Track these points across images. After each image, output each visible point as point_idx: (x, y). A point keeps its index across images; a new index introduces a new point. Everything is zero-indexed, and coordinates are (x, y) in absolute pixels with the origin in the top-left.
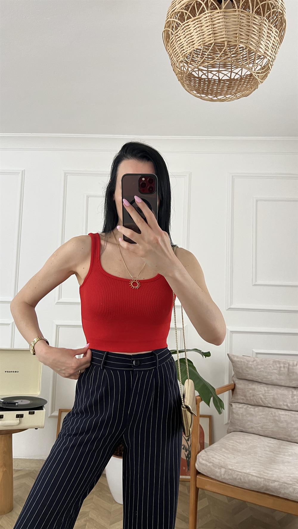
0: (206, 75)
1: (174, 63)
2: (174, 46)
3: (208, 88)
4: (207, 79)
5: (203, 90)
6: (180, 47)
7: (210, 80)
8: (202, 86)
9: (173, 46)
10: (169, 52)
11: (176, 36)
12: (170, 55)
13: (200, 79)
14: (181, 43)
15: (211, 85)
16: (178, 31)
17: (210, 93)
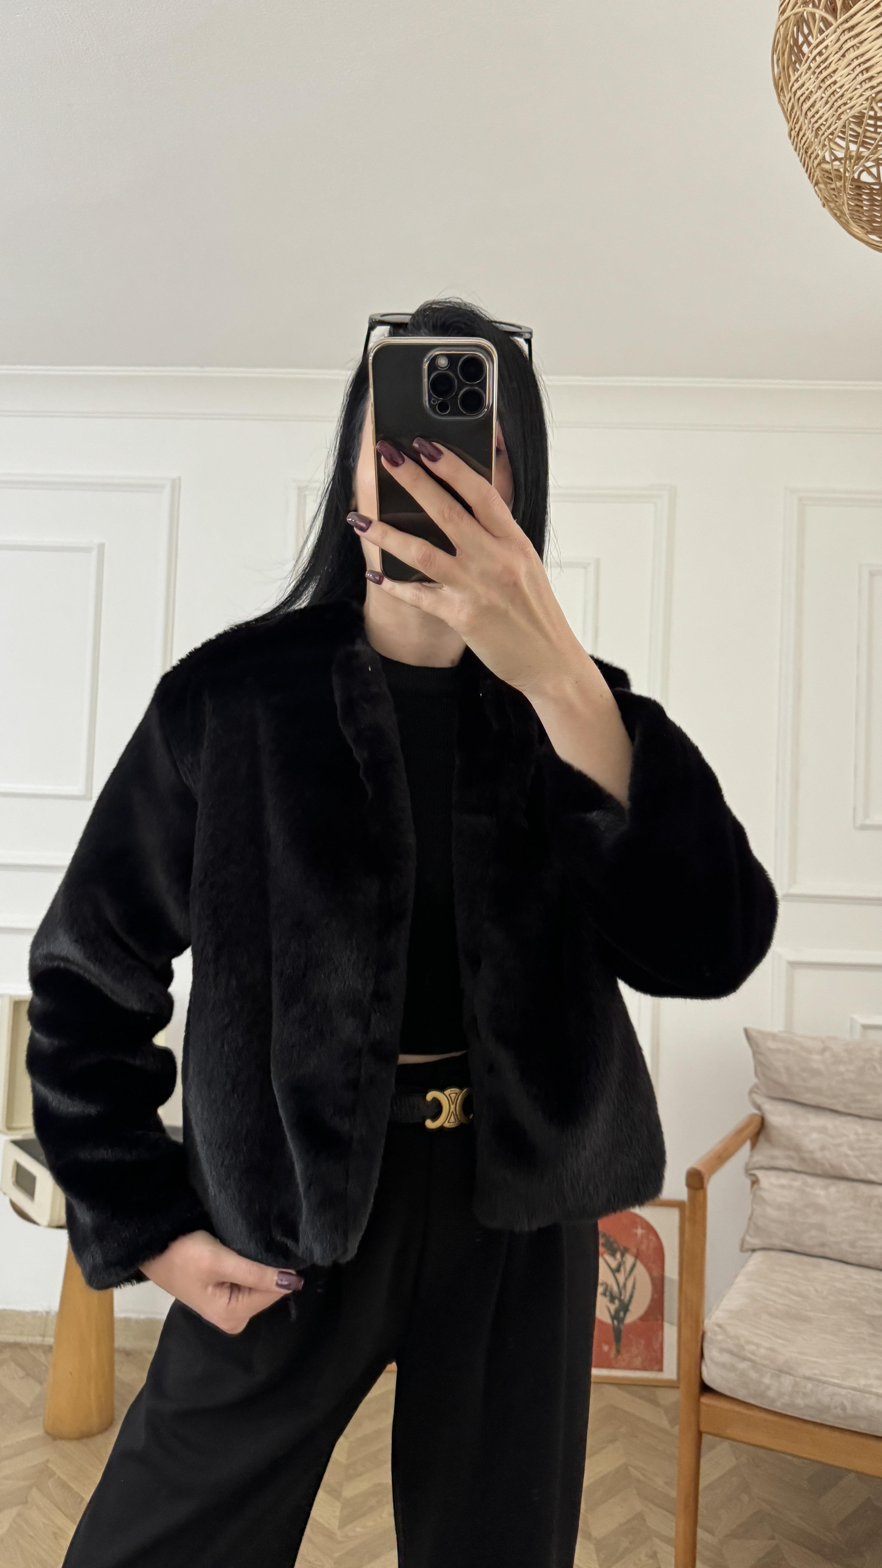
0: (871, 174)
1: (816, 126)
2: (825, 68)
4: (877, 187)
6: (858, 70)
8: (865, 208)
9: (823, 66)
10: (800, 88)
11: (844, 32)
12: (802, 99)
14: (863, 55)
16: (852, 17)
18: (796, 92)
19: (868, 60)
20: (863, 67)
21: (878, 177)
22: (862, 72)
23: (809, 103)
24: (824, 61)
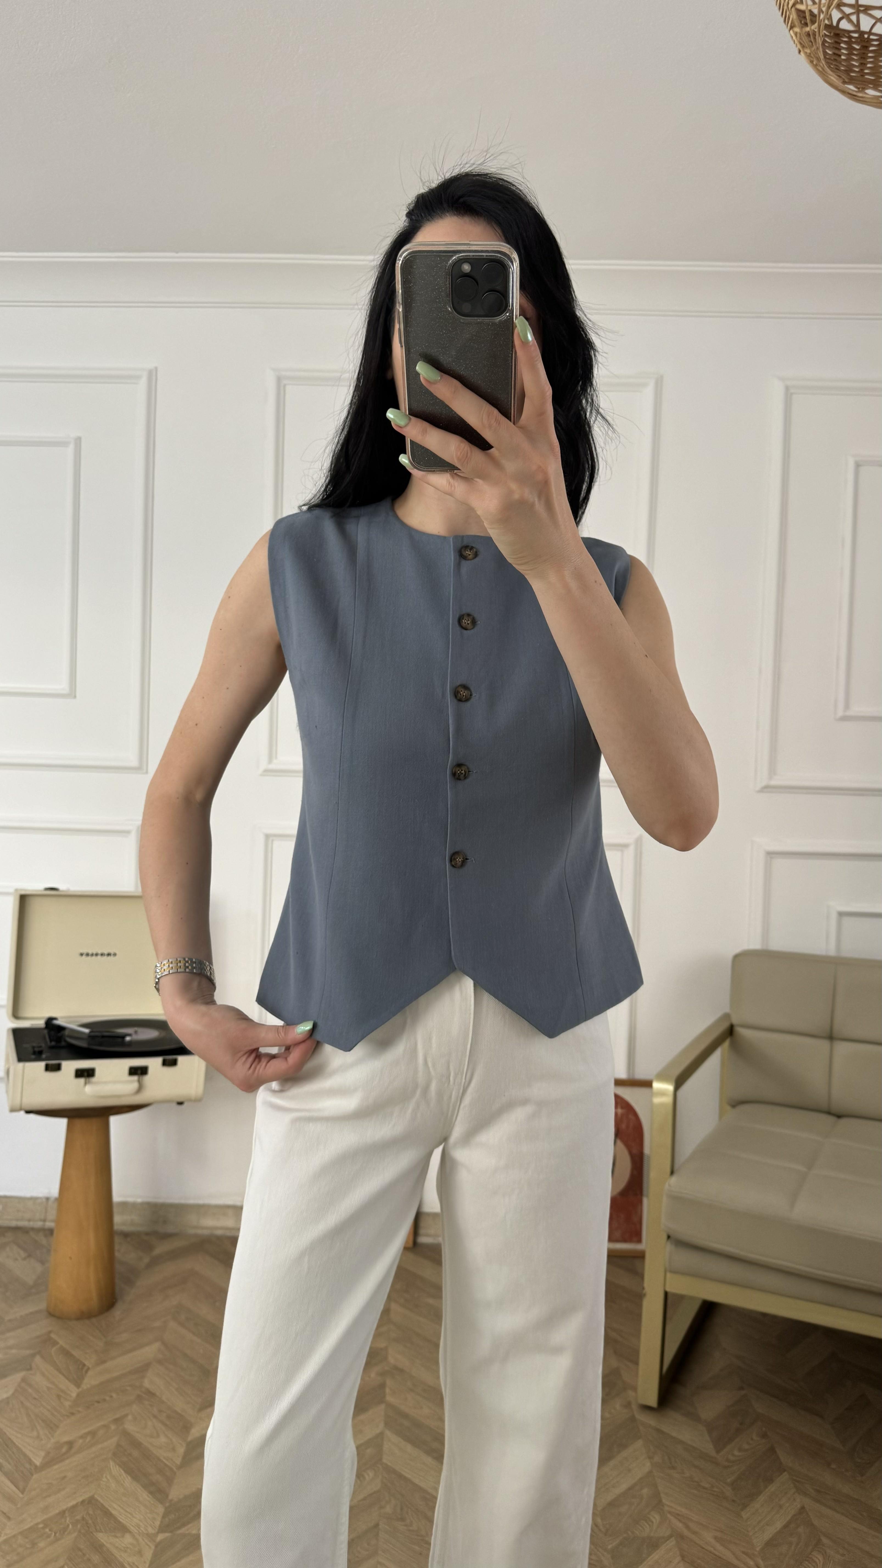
0: (850, 21)
3: (863, 65)
4: (856, 35)
5: (849, 70)
7: (866, 36)
8: (843, 57)
13: (836, 33)
15: (870, 55)
17: (871, 82)
21: (858, 25)
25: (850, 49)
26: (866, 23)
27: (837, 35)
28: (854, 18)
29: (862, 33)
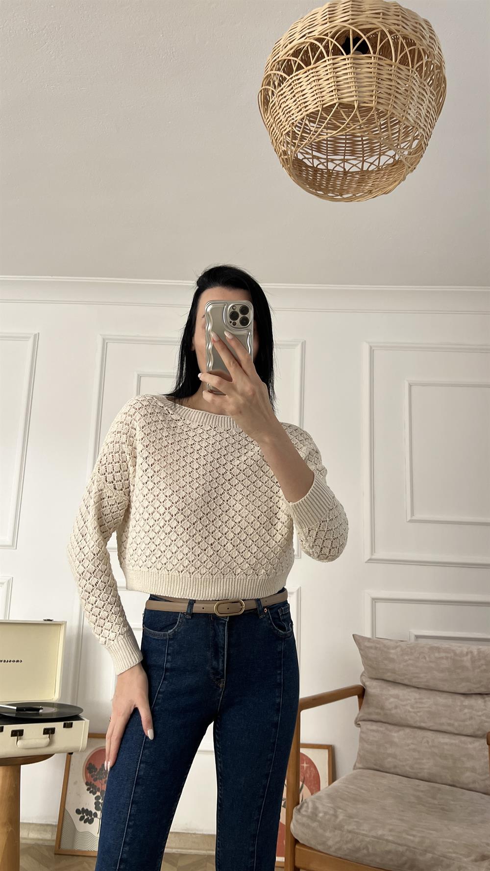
1: (275, 138)
2: (275, 112)
3: (328, 183)
4: (326, 171)
7: (331, 171)
8: (318, 180)
10: (268, 122)
11: (279, 96)
12: (270, 126)
14: (287, 106)
15: (332, 179)
16: (282, 89)
17: (331, 190)
18: (267, 124)
19: (289, 108)
20: (288, 111)
21: (327, 167)
22: (287, 113)
23: (272, 128)
24: (274, 110)
25: (322, 176)
26: (331, 166)
27: (316, 171)
28: (325, 164)
29: (329, 170)
